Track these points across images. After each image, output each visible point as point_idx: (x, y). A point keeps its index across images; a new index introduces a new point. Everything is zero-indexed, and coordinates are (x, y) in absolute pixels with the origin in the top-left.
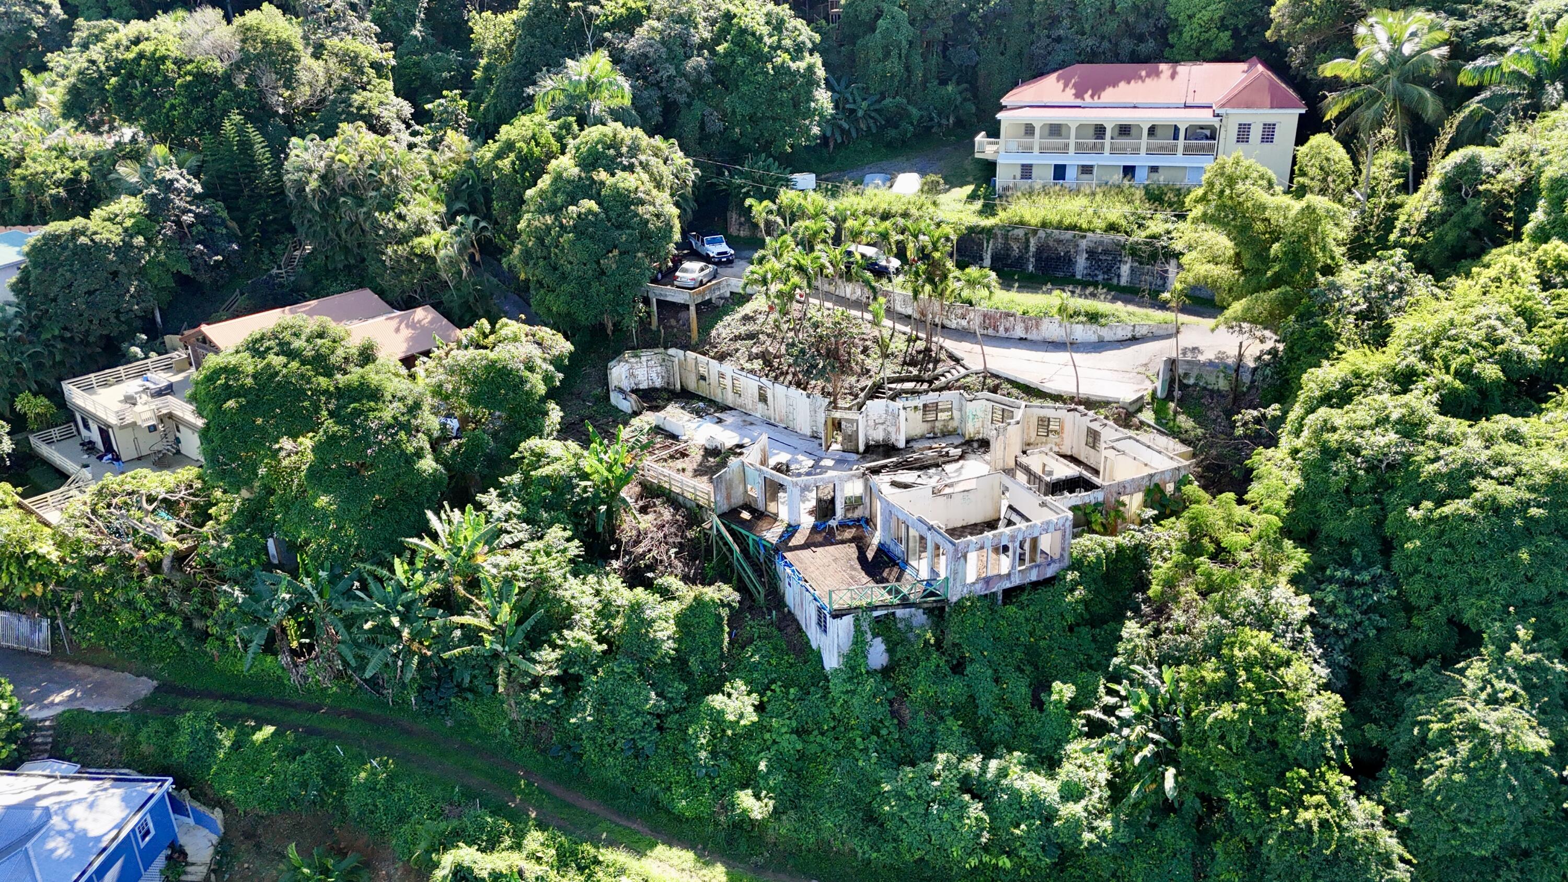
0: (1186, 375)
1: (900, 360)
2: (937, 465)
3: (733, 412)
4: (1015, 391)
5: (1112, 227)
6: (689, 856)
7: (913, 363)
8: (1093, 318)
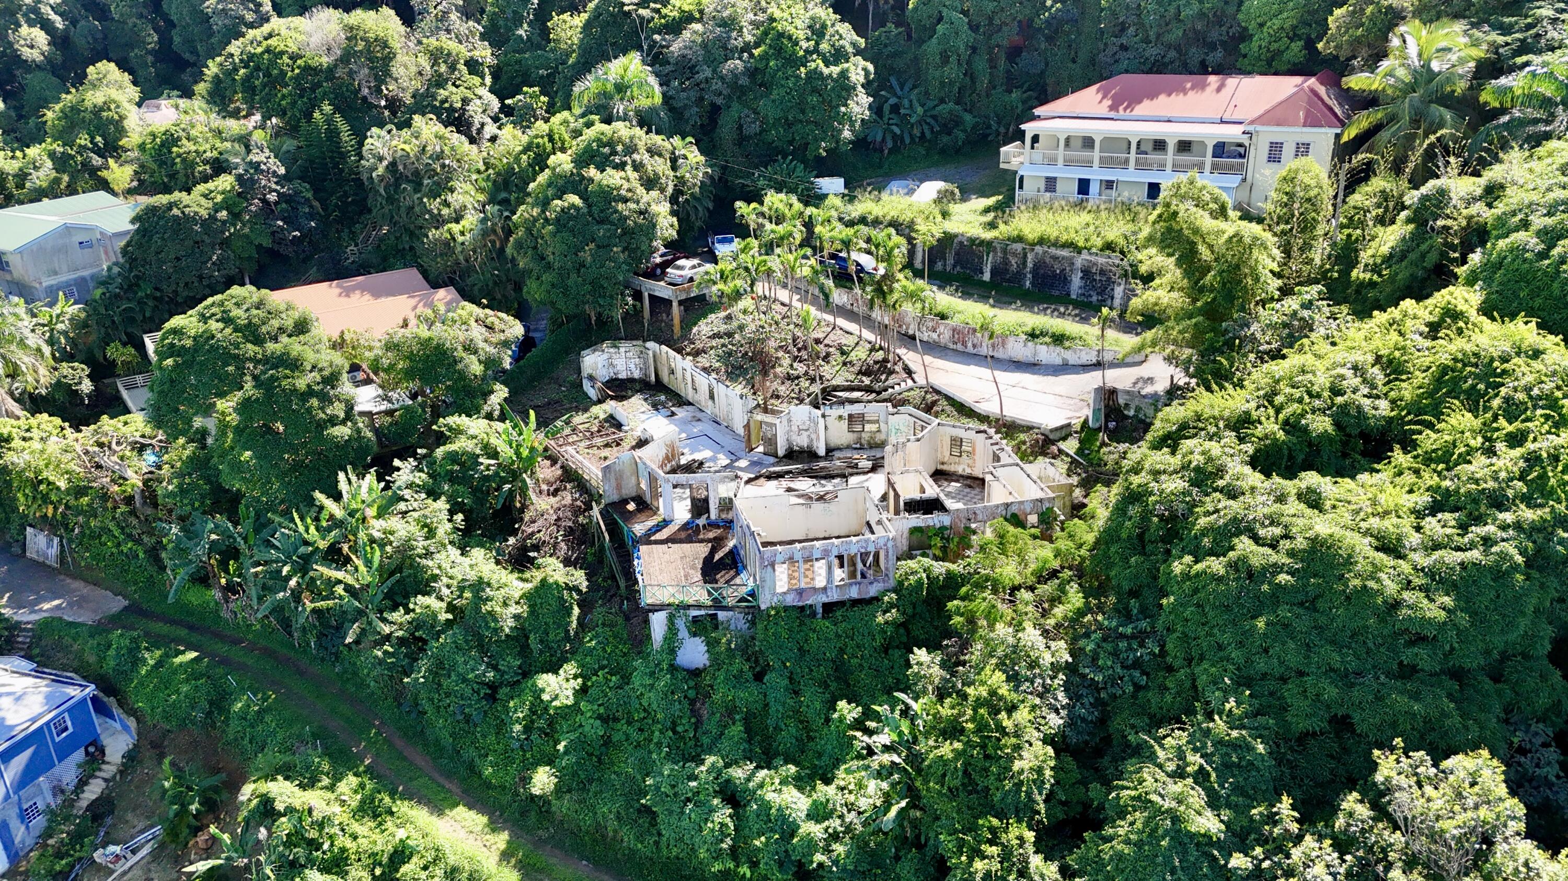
0: (1127, 406)
1: (856, 369)
2: (844, 476)
3: (690, 408)
4: (948, 409)
5: (1109, 246)
6: (484, 819)
7: (867, 373)
8: (1059, 339)
